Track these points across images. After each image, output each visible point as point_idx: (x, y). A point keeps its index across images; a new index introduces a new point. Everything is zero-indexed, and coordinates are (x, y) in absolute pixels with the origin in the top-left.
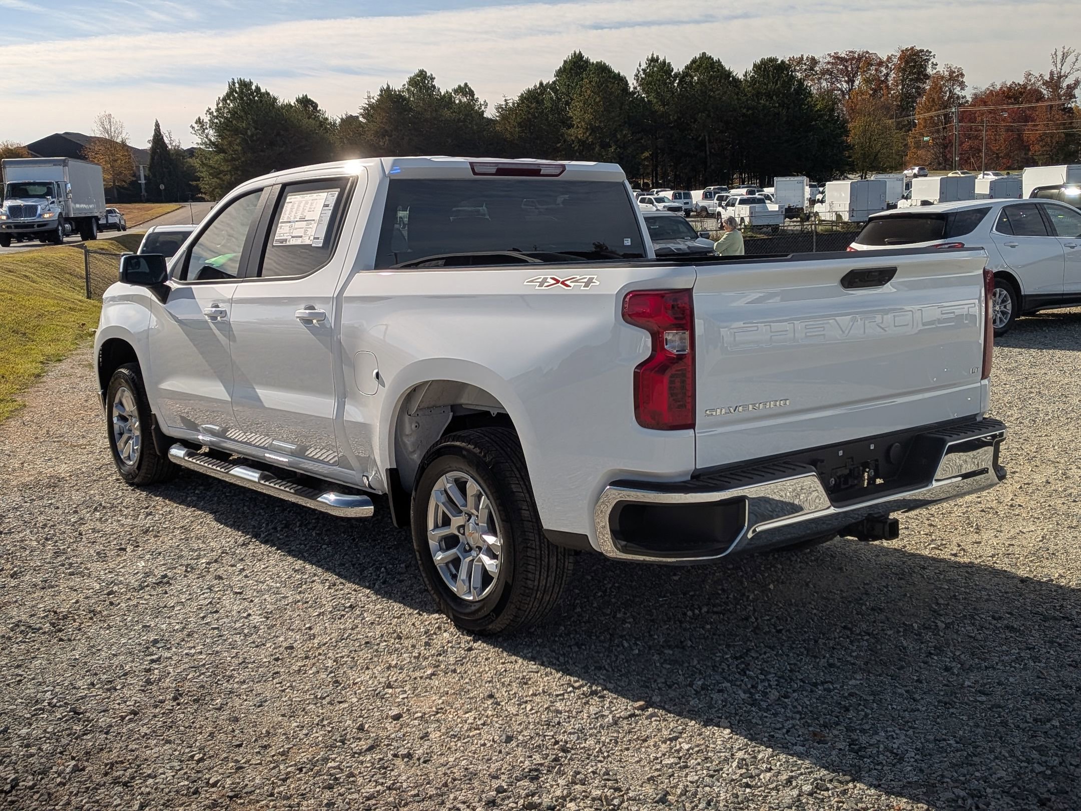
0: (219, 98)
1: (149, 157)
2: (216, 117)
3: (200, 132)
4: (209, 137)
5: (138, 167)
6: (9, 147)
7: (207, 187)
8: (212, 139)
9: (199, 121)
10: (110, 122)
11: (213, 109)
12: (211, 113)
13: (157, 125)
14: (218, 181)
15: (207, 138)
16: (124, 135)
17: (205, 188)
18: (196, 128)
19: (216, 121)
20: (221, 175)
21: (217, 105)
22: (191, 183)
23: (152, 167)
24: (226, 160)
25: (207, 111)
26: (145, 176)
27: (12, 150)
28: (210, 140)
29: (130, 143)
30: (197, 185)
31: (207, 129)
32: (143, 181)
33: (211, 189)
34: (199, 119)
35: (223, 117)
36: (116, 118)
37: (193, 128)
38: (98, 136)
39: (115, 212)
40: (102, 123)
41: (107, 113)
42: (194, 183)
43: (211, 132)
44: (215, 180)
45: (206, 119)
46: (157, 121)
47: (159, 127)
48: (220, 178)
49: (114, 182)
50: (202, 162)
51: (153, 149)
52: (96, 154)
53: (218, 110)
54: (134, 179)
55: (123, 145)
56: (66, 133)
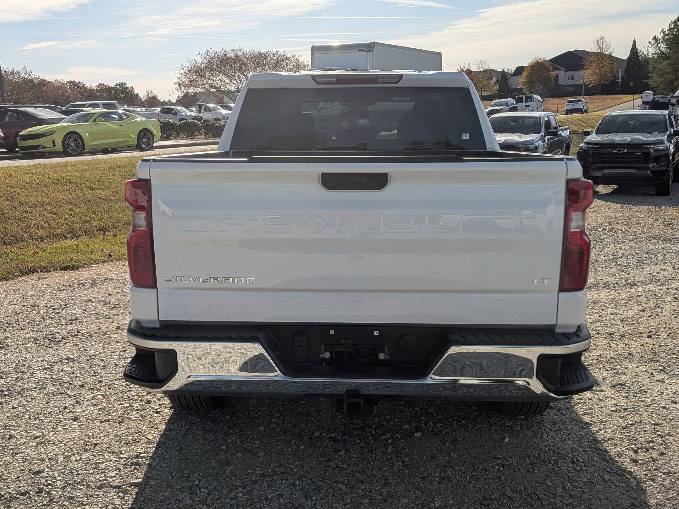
0: (672, 21)
1: (626, 64)
2: (667, 35)
3: (655, 46)
4: (661, 48)
5: (618, 71)
6: (539, 61)
7: (654, 83)
8: (663, 50)
9: (655, 38)
10: (603, 42)
11: (666, 30)
12: (664, 32)
13: (634, 42)
14: (663, 79)
15: (659, 50)
16: (611, 50)
17: (652, 84)
18: (653, 43)
19: (667, 37)
20: (665, 76)
21: (669, 26)
22: (644, 81)
23: (627, 71)
24: (669, 64)
25: (662, 31)
26: (622, 77)
27: (540, 62)
28: (661, 51)
29: (614, 55)
30: (648, 82)
31: (660, 43)
32: (620, 80)
33: (657, 85)
34: (655, 37)
35: (673, 34)
36: (607, 39)
37: (650, 43)
38: (594, 51)
39: (581, 101)
40: (598, 43)
41: (601, 36)
42: (646, 81)
43: (662, 45)
44: (660, 78)
45: (660, 36)
46: (635, 40)
47: (635, 43)
48: (665, 78)
49: (600, 82)
50: (654, 66)
51: (630, 58)
52: (591, 63)
53: (670, 30)
54: (614, 79)
55: (610, 56)
56: (576, 50)
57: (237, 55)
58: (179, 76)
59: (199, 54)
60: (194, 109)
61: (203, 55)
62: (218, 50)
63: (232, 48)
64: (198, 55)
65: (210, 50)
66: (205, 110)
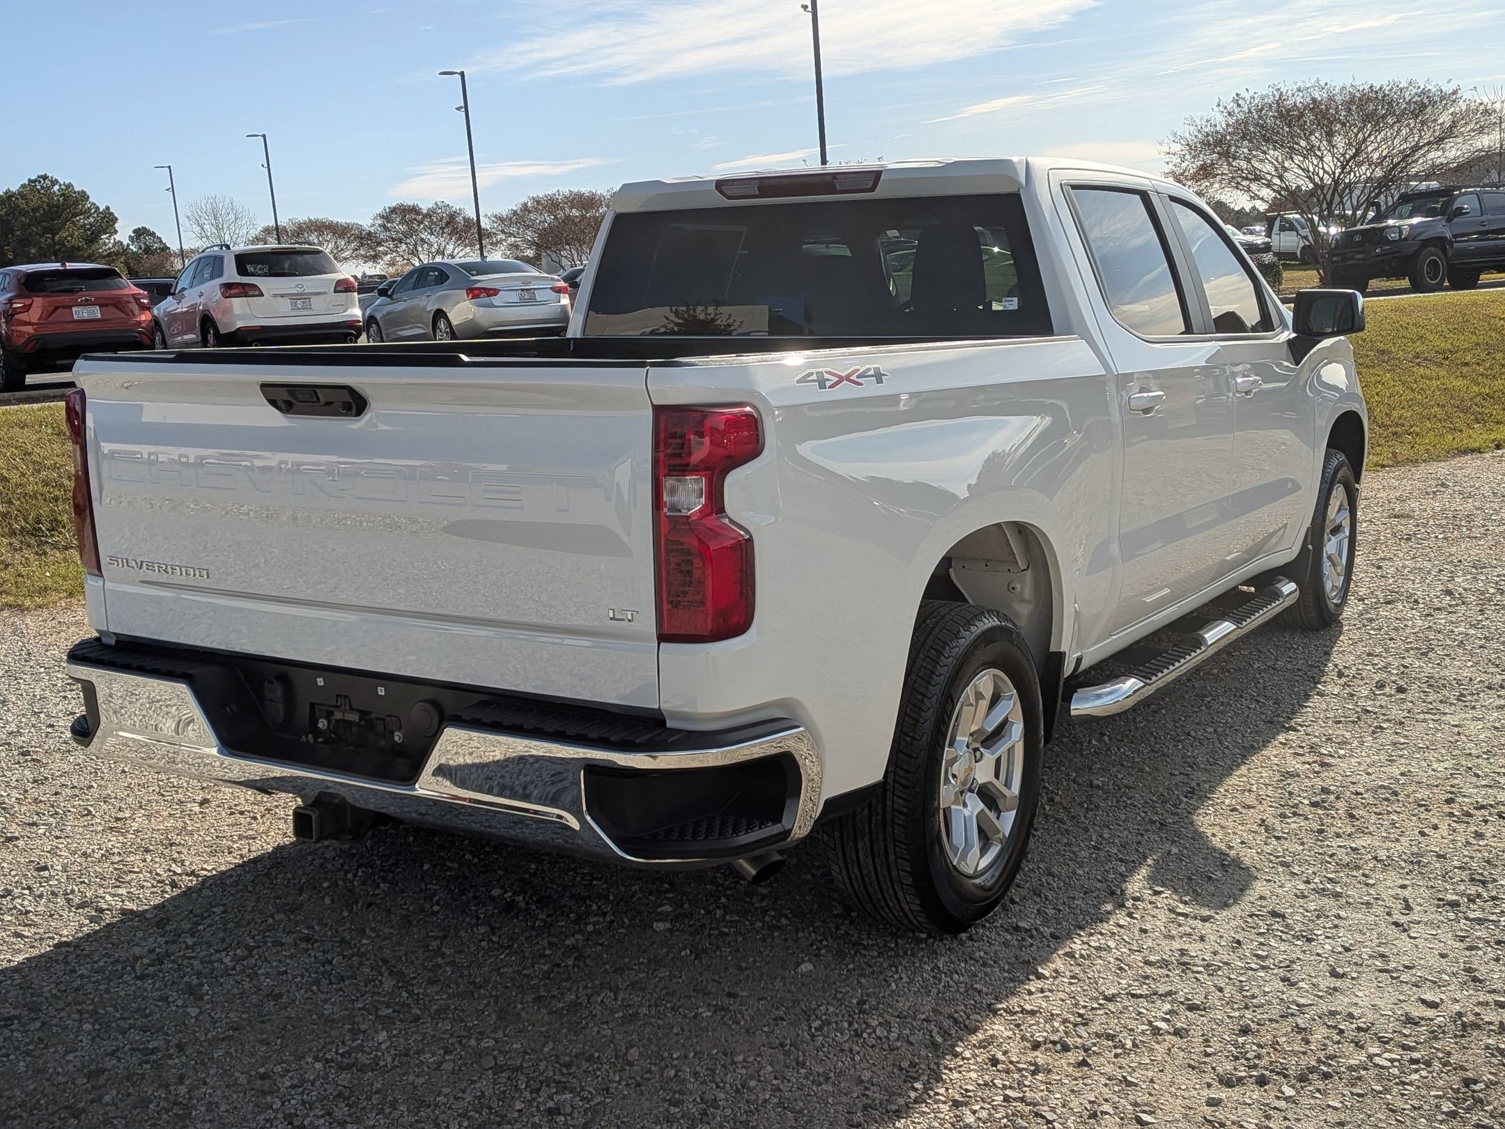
57: (1314, 100)
58: (1167, 158)
59: (1219, 105)
60: (1258, 228)
61: (1228, 107)
62: (1266, 91)
63: (1300, 84)
64: (1216, 109)
65: (1244, 94)
66: (1282, 229)
